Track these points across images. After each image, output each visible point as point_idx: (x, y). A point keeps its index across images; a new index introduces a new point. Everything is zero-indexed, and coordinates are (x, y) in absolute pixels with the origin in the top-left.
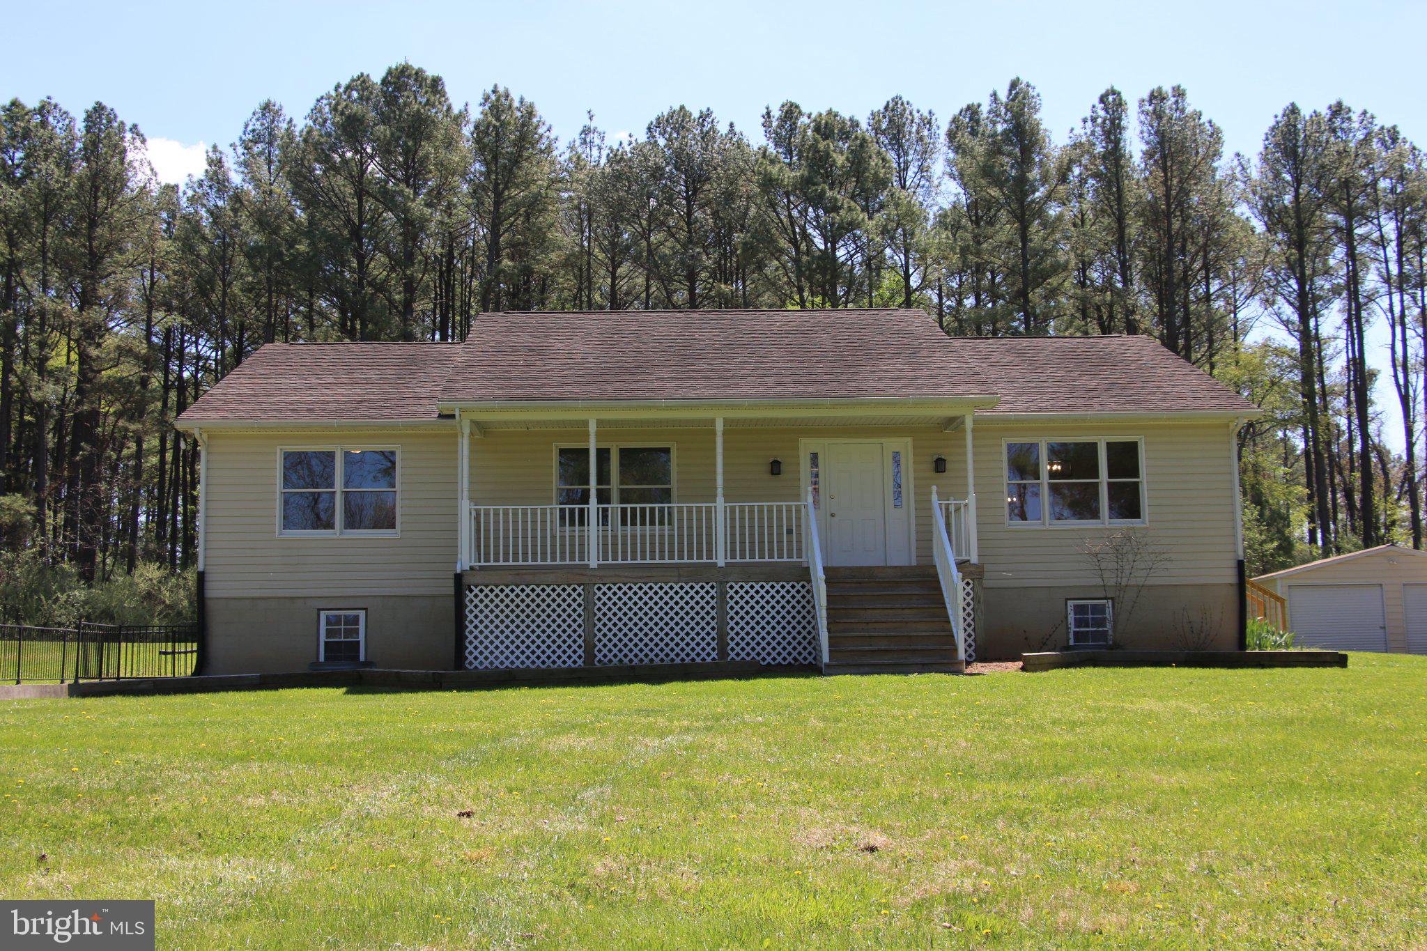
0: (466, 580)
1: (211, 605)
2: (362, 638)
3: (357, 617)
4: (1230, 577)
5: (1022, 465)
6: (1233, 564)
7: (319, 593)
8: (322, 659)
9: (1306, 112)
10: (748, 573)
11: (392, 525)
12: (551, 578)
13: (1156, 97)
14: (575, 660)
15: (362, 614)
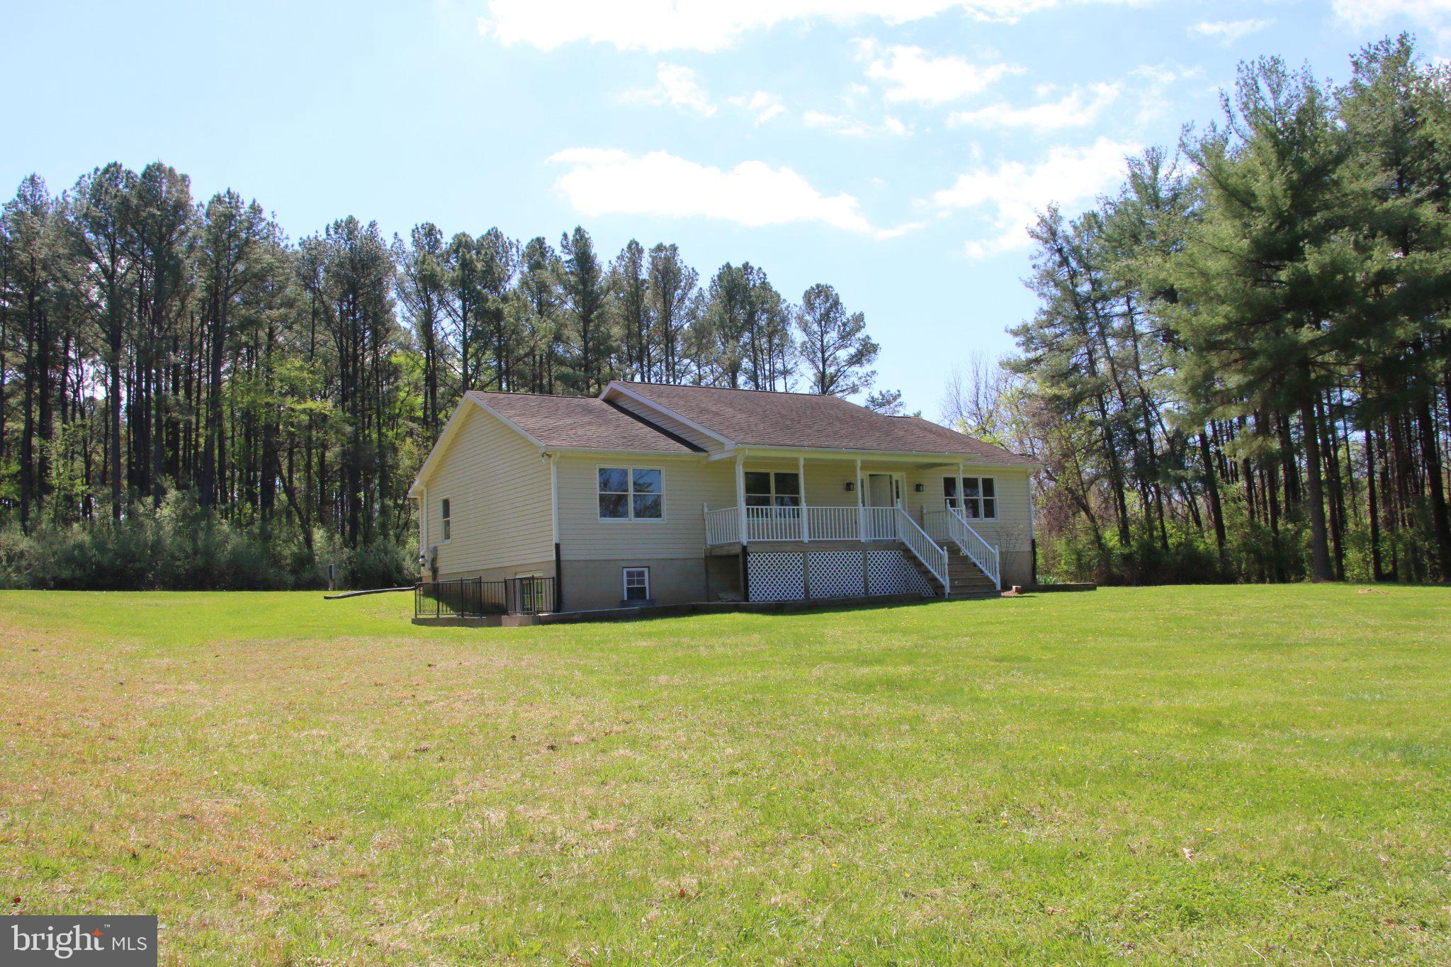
0: (749, 550)
1: (562, 565)
2: (647, 584)
3: (643, 572)
4: (1027, 548)
5: (949, 484)
6: (1030, 541)
7: (624, 557)
8: (626, 598)
9: (734, 265)
10: (878, 545)
11: (658, 515)
12: (788, 548)
13: (660, 248)
14: (798, 595)
15: (646, 570)
